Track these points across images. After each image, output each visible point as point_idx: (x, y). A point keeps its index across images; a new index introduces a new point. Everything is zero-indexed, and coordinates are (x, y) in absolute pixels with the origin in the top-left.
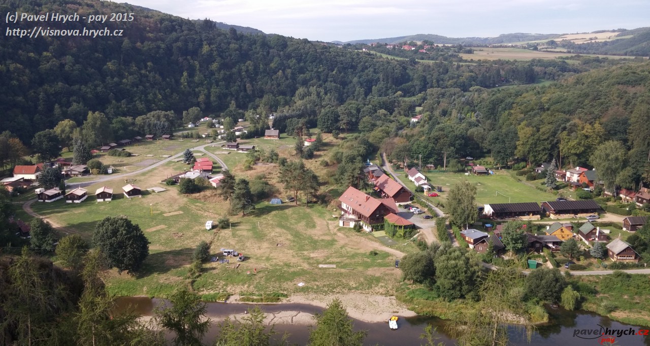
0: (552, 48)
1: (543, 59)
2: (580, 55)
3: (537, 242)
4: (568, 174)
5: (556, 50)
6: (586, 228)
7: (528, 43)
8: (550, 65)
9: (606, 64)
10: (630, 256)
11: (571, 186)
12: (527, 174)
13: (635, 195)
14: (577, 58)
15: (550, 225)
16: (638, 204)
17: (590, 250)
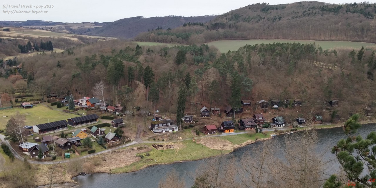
2: (77, 35)
3: (68, 142)
4: (80, 102)
6: (94, 129)
7: (46, 27)
8: (60, 40)
9: (91, 41)
10: (116, 140)
11: (83, 108)
12: (57, 104)
13: (114, 108)
14: (75, 37)
15: (74, 132)
16: (117, 113)
17: (97, 141)
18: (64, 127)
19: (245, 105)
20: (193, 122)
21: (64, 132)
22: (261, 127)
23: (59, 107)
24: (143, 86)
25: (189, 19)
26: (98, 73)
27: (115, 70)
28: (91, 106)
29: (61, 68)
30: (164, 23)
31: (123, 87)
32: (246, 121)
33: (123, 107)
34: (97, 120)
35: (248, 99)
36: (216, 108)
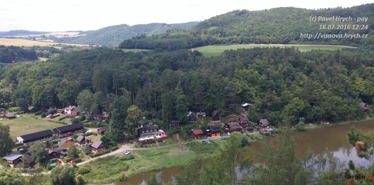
0: (44, 40)
1: (40, 45)
2: (61, 44)
3: (53, 152)
4: (65, 111)
5: (47, 41)
6: (80, 138)
7: (29, 36)
8: (45, 49)
9: (75, 49)
10: (103, 148)
11: (68, 117)
12: (42, 114)
13: (100, 116)
14: (60, 45)
15: (60, 141)
16: (103, 120)
17: (83, 150)
18: (49, 137)
19: (230, 109)
20: (180, 127)
21: (49, 142)
22: (246, 130)
23: (44, 116)
24: (129, 93)
25: (171, 26)
26: (83, 81)
27: (100, 78)
28: (76, 114)
29: (44, 77)
30: (147, 30)
31: (108, 95)
32: (231, 124)
33: (109, 115)
34: (82, 128)
35: (232, 103)
36: (202, 112)
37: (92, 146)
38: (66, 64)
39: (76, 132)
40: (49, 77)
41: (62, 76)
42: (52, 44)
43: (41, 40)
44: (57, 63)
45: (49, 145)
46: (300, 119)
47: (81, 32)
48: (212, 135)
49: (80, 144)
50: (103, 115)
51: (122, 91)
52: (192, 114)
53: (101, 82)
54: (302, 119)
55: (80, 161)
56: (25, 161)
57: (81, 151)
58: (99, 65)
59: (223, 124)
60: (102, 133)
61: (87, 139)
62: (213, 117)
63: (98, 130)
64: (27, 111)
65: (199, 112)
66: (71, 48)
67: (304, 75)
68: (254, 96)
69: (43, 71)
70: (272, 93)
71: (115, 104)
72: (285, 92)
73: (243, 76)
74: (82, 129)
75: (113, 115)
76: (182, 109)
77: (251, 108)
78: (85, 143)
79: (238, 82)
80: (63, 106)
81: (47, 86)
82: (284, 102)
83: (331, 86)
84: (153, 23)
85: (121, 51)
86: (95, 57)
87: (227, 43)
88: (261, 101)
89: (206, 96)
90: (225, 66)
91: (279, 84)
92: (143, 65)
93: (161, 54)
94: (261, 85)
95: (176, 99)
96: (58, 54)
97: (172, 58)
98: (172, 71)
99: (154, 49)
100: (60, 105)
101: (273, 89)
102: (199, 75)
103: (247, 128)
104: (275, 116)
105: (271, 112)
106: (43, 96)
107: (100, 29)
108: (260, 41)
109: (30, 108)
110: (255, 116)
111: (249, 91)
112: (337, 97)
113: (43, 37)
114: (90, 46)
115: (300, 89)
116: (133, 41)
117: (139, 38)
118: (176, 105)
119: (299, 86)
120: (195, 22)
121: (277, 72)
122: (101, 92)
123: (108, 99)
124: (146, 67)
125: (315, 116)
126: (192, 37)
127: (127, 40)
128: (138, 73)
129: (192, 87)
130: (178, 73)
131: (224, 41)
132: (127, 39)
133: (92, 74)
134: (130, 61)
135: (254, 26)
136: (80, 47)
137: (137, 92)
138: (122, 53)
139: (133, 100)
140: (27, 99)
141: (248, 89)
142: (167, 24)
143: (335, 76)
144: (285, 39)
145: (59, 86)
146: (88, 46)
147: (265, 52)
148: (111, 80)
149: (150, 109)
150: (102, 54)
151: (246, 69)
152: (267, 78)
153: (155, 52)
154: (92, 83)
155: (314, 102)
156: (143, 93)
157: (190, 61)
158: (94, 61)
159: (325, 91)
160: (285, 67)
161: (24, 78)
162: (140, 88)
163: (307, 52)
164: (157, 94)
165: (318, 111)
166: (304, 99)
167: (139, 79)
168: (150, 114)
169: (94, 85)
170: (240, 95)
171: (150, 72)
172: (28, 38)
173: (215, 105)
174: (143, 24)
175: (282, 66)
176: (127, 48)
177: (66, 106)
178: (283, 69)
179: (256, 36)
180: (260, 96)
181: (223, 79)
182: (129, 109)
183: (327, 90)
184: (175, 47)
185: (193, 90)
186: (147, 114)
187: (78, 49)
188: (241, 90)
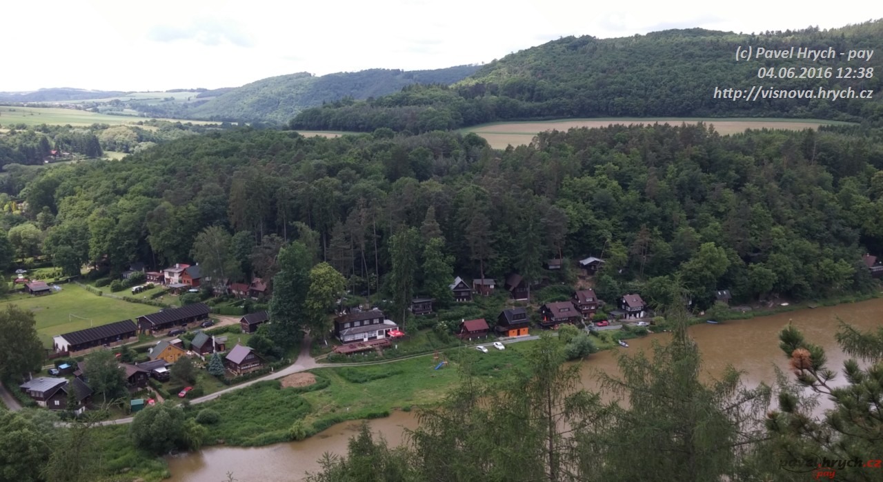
0: (118, 110)
1: (106, 123)
2: (157, 119)
3: (138, 373)
4: (167, 276)
5: (123, 113)
6: (200, 340)
7: (83, 103)
9: (190, 131)
10: (254, 364)
11: (172, 290)
12: (112, 283)
13: (248, 288)
14: (154, 123)
15: (153, 347)
16: (254, 298)
17: (208, 367)
18: (128, 338)
19: (552, 270)
20: (434, 313)
21: (129, 348)
22: (591, 319)
23: (117, 289)
24: (313, 235)
25: (415, 77)
26: (208, 206)
27: (246, 199)
28: (191, 284)
29: (118, 197)
30: (358, 86)
31: (265, 238)
32: (555, 307)
33: (267, 285)
34: (205, 316)
35: (558, 257)
36: (485, 278)
37: (228, 357)
38: (168, 167)
39: (190, 325)
40: (129, 196)
41: (159, 195)
42: (137, 120)
43: (111, 110)
44: (147, 164)
45: (127, 356)
46: (720, 293)
47: (203, 92)
48: (511, 332)
49: (201, 355)
50: (253, 285)
51: (297, 228)
52: (461, 283)
53: (248, 208)
54: (722, 293)
55: (200, 394)
56: (72, 392)
57: (201, 368)
58: (244, 169)
59: (536, 308)
60: (253, 328)
61: (216, 343)
62: (511, 289)
63: (243, 320)
64: (76, 277)
65: (480, 278)
66: (181, 130)
67: (727, 190)
68: (608, 240)
69: (115, 184)
70: (651, 232)
71: (281, 260)
72: (682, 229)
73: (582, 194)
74: (204, 318)
75: (277, 285)
76: (437, 271)
77: (601, 268)
78: (213, 352)
79: (570, 206)
80: (162, 264)
81: (123, 217)
82: (680, 254)
83: (791, 216)
84: (371, 70)
85: (295, 135)
86: (236, 149)
87: (544, 116)
88: (627, 252)
89: (494, 241)
90: (540, 170)
91: (668, 211)
92: (347, 169)
93: (390, 141)
94: (625, 215)
95: (423, 249)
96: (150, 144)
97: (415, 150)
98: (416, 181)
99: (374, 130)
100: (154, 262)
101: (654, 224)
102: (478, 192)
103: (592, 315)
104: (660, 287)
105: (650, 279)
106: (115, 241)
107: (248, 85)
108: (623, 110)
109: (85, 270)
110: (612, 288)
111: (598, 229)
112: (807, 242)
113: (115, 104)
114: (223, 124)
115: (717, 223)
116: (324, 112)
117: (337, 105)
118: (424, 262)
119: (716, 217)
120: (470, 65)
121: (664, 184)
122: (249, 232)
123: (266, 248)
124: (354, 172)
125: (754, 286)
126: (461, 101)
127: (309, 111)
128: (336, 188)
129: (460, 220)
130: (428, 187)
131: (539, 110)
132: (310, 107)
133: (227, 191)
134: (318, 159)
135: (610, 75)
136: (202, 126)
137: (332, 230)
138: (300, 139)
139: (324, 251)
140: (79, 249)
141: (593, 223)
142: (403, 71)
143: (802, 192)
144: (684, 105)
145: (151, 217)
146: (220, 123)
147: (636, 136)
148: (273, 203)
149: (364, 271)
150: (251, 142)
151: (589, 177)
152: (638, 196)
153: (375, 138)
154: (228, 211)
155: (751, 254)
156: (348, 234)
157: (459, 160)
158: (234, 159)
159: (778, 229)
160: (682, 170)
161: (71, 199)
162: (339, 223)
163: (734, 135)
164: (380, 236)
165: (762, 276)
166: (729, 247)
167: (339, 200)
168: (363, 283)
169: (233, 216)
170: (575, 238)
171: (362, 184)
172: (81, 106)
173: (517, 260)
174: (349, 71)
175: (676, 169)
176: (309, 128)
177: (167, 265)
178: (677, 177)
179: (613, 99)
180: (623, 239)
181: (534, 200)
182: (313, 271)
183: (783, 225)
184: (423, 127)
185: (464, 227)
186: (356, 282)
187: (198, 131)
188: (577, 225)
